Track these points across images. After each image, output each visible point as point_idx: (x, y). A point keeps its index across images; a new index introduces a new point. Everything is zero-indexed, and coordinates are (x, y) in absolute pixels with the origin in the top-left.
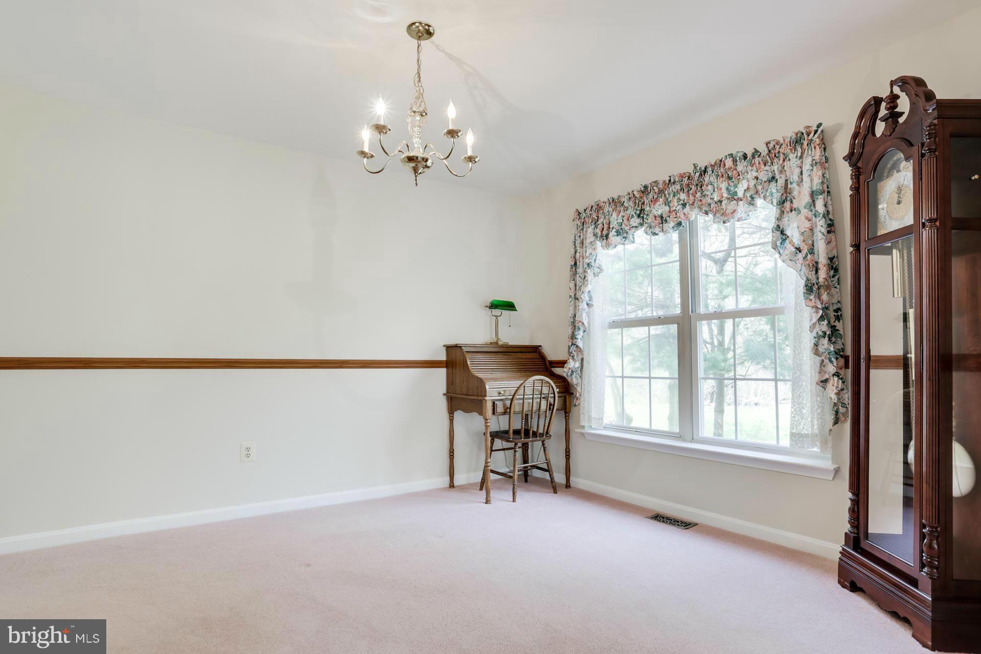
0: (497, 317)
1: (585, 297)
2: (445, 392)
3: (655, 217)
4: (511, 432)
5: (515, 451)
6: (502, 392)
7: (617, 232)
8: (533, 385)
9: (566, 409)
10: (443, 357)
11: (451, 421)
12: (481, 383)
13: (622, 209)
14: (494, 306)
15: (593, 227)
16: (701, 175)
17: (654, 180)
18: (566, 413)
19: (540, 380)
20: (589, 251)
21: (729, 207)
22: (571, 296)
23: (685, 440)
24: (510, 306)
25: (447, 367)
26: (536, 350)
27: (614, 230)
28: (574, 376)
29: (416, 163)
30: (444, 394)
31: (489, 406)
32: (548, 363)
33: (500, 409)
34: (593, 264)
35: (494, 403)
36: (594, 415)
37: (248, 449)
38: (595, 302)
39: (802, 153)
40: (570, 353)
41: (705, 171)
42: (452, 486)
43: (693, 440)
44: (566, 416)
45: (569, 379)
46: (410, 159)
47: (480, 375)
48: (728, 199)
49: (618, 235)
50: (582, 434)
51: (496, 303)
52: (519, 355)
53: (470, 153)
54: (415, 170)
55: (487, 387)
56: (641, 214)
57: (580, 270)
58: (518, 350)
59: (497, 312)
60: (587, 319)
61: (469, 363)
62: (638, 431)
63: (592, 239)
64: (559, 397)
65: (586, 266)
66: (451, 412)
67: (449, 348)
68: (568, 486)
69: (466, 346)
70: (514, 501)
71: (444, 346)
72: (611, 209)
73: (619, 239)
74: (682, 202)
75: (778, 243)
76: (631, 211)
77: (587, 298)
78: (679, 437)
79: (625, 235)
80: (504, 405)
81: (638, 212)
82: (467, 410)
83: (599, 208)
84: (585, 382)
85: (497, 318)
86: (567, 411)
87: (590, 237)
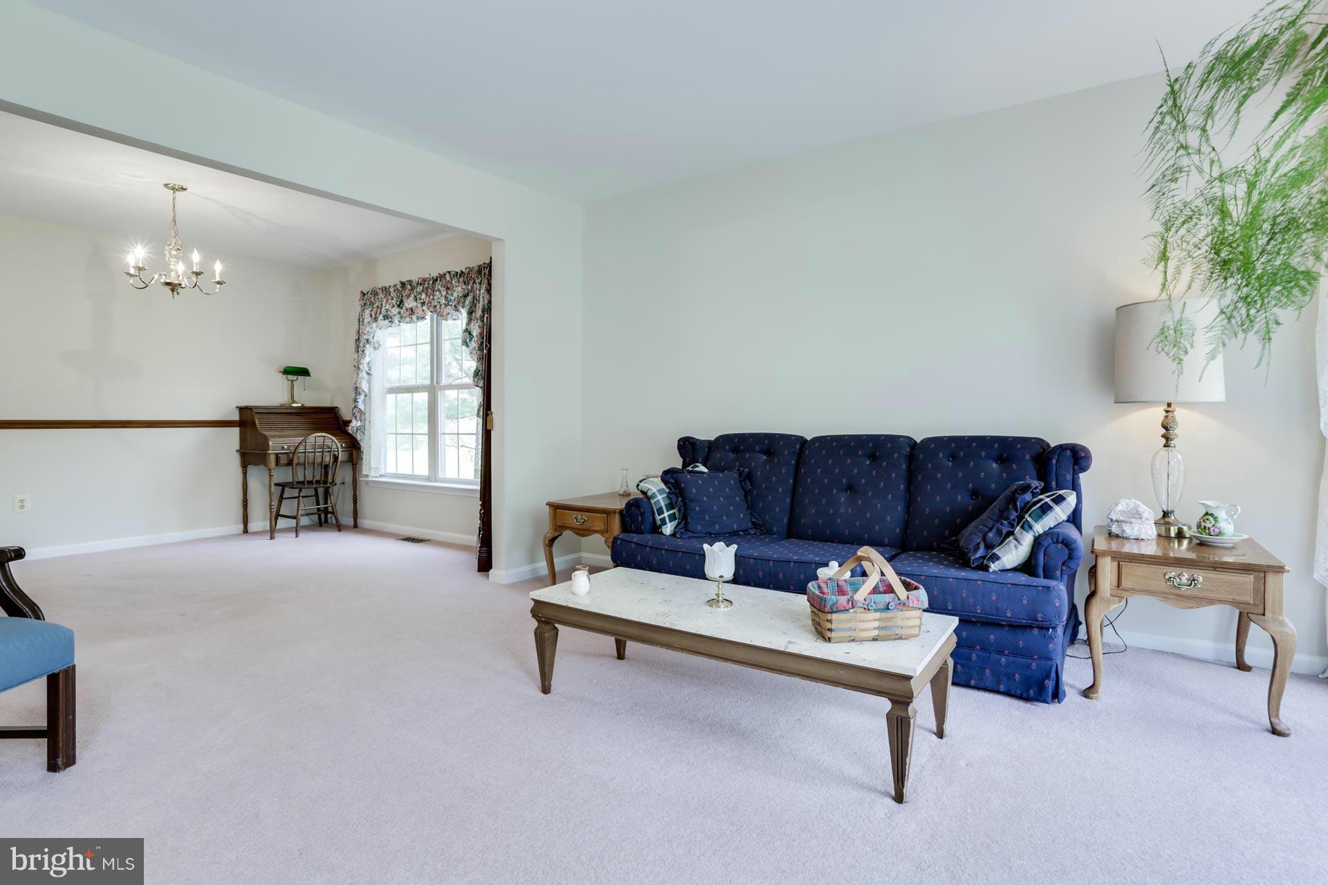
0: (292, 381)
1: (364, 367)
2: (238, 448)
3: (407, 309)
6: (285, 447)
7: (384, 317)
8: (315, 441)
9: (352, 461)
10: (236, 417)
11: (245, 474)
12: (266, 439)
13: (390, 297)
14: (288, 371)
15: (370, 309)
16: (433, 282)
17: (409, 279)
18: (353, 465)
19: (321, 436)
20: (367, 329)
21: (445, 310)
22: (355, 366)
23: (431, 481)
24: (304, 372)
25: (240, 426)
26: (332, 411)
27: (382, 315)
28: (358, 434)
29: (173, 287)
30: (237, 451)
31: (272, 459)
32: (341, 423)
33: (283, 460)
34: (371, 340)
35: (277, 456)
36: (373, 465)
38: (374, 372)
39: (481, 281)
40: (354, 414)
41: (437, 280)
42: (246, 531)
43: (435, 481)
44: (353, 468)
45: (355, 436)
46: (168, 284)
47: (267, 433)
48: (445, 304)
49: (385, 320)
50: (367, 481)
51: (288, 369)
52: (313, 416)
53: (218, 279)
54: (173, 290)
55: (270, 443)
56: (400, 304)
57: (361, 345)
58: (311, 411)
59: (290, 377)
60: (367, 385)
61: (257, 422)
62: (405, 477)
63: (369, 319)
64: (342, 451)
65: (365, 341)
66: (244, 467)
67: (242, 410)
68: (355, 526)
69: (256, 407)
70: (296, 537)
71: (237, 407)
72: (383, 297)
73: (386, 322)
74: (422, 301)
75: (468, 340)
76: (394, 302)
77: (367, 369)
78: (428, 479)
79: (390, 320)
80: (288, 457)
81: (398, 303)
82: (256, 464)
83: (375, 293)
84: (366, 437)
85: (292, 383)
86: (354, 462)
87: (367, 319)
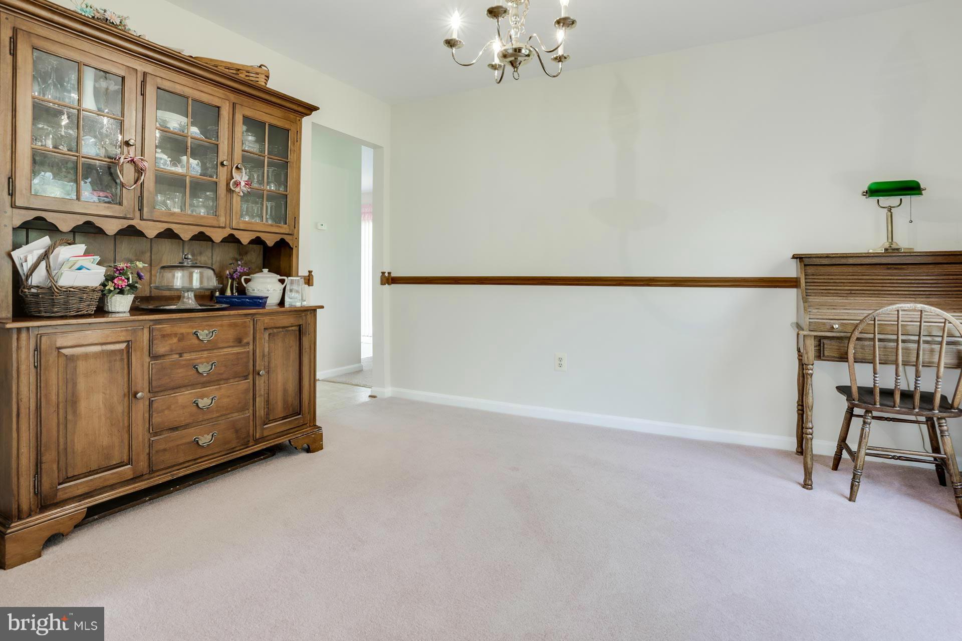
0: (890, 208)
4: (878, 391)
5: (865, 423)
6: (837, 326)
8: (896, 319)
10: (790, 271)
25: (798, 287)
33: (832, 349)
37: (560, 360)
42: (800, 451)
51: (880, 186)
55: (808, 317)
59: (888, 200)
61: (804, 281)
67: (802, 259)
70: (850, 500)
80: (842, 345)
85: (890, 210)
